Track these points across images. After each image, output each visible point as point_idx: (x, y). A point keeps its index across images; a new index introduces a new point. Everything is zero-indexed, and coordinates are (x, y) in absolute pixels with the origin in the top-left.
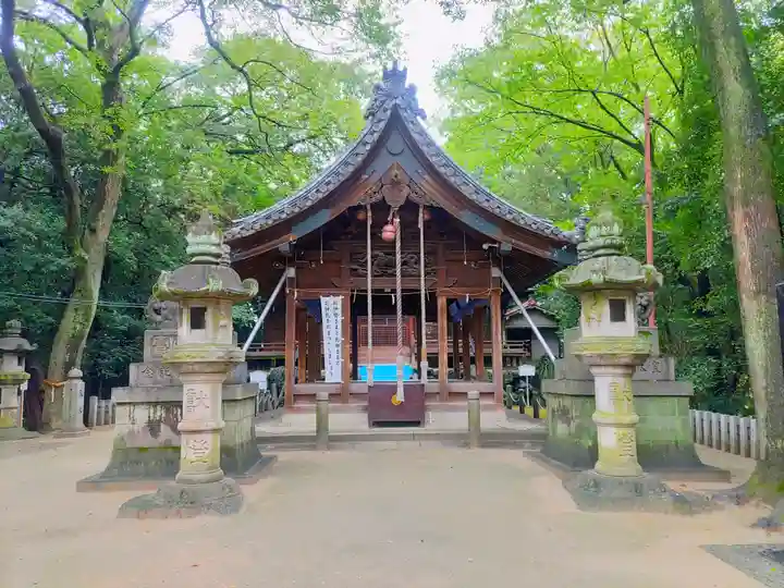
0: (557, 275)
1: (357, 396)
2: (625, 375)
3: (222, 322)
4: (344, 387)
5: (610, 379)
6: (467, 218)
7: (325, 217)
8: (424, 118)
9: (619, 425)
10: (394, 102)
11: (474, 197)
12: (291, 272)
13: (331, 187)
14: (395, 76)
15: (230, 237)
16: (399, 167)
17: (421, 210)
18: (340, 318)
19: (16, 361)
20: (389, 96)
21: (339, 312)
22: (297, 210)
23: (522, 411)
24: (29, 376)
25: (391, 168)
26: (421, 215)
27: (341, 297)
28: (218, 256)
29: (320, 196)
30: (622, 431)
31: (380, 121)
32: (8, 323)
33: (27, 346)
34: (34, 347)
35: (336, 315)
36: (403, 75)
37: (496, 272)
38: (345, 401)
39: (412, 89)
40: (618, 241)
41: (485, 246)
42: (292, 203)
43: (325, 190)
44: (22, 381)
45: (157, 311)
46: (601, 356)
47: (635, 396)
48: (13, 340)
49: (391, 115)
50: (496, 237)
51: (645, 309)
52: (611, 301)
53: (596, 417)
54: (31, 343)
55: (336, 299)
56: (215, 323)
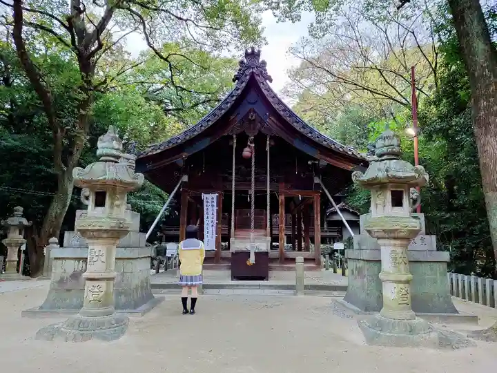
0: (354, 173)
1: (224, 259)
2: (402, 246)
3: (117, 203)
4: (217, 253)
5: (391, 248)
6: (297, 144)
7: (206, 143)
8: (271, 81)
9: (398, 282)
10: (251, 70)
11: (302, 130)
12: (185, 178)
13: (210, 123)
14: (253, 55)
15: (145, 154)
16: (255, 112)
17: (268, 139)
18: (215, 208)
19: (18, 232)
20: (248, 67)
21: (215, 204)
22: (188, 138)
23: (335, 272)
24: (25, 241)
25: (250, 112)
26: (268, 142)
27: (216, 195)
28: (118, 157)
29: (203, 128)
30: (401, 286)
31: (243, 82)
32: (15, 208)
33: (25, 222)
34: (30, 223)
35: (213, 206)
36: (258, 55)
37: (317, 180)
38: (217, 262)
39: (264, 63)
40: (396, 150)
41: (309, 163)
42: (185, 134)
43: (206, 125)
44: (22, 244)
45: (87, 198)
46: (384, 231)
47: (409, 261)
48: (18, 218)
49: (250, 79)
50: (316, 156)
51: (415, 201)
52: (392, 191)
53: (381, 276)
54: (28, 221)
55: (213, 195)
56: (112, 203)
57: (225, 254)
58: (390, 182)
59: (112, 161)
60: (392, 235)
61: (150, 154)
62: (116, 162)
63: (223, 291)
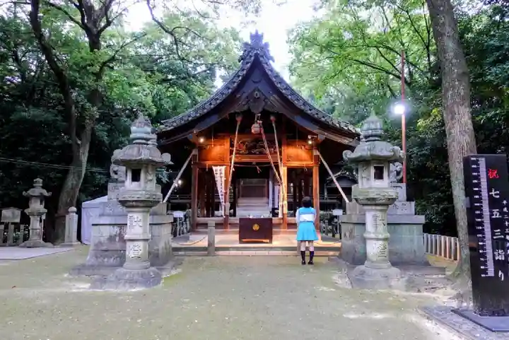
0: (344, 152)
2: (381, 210)
3: (150, 178)
4: (226, 220)
5: (373, 213)
6: (299, 120)
7: (214, 120)
8: (274, 61)
9: (378, 239)
10: (256, 52)
11: (303, 107)
12: (195, 152)
13: (218, 102)
14: (257, 37)
15: (159, 131)
16: (259, 90)
19: (39, 202)
20: (253, 48)
21: (223, 175)
22: (198, 115)
23: (333, 236)
24: (46, 211)
25: (254, 91)
27: (224, 167)
28: (148, 140)
29: (212, 106)
30: (381, 242)
31: (247, 63)
32: (35, 180)
33: (45, 193)
34: (50, 194)
35: (221, 177)
36: (262, 36)
37: (316, 152)
38: (226, 228)
39: (267, 45)
40: (379, 132)
41: (309, 137)
42: (196, 111)
43: (215, 103)
44: (43, 214)
45: (116, 173)
46: (368, 199)
47: (388, 224)
48: (38, 189)
49: (254, 60)
50: (315, 131)
51: (398, 173)
52: (375, 167)
53: (366, 235)
54: (48, 192)
55: (221, 167)
56: (146, 178)
57: (232, 220)
58: (373, 160)
59: (145, 144)
60: (374, 202)
61: (164, 130)
62: (148, 144)
63: (233, 252)
